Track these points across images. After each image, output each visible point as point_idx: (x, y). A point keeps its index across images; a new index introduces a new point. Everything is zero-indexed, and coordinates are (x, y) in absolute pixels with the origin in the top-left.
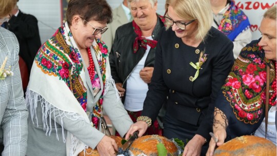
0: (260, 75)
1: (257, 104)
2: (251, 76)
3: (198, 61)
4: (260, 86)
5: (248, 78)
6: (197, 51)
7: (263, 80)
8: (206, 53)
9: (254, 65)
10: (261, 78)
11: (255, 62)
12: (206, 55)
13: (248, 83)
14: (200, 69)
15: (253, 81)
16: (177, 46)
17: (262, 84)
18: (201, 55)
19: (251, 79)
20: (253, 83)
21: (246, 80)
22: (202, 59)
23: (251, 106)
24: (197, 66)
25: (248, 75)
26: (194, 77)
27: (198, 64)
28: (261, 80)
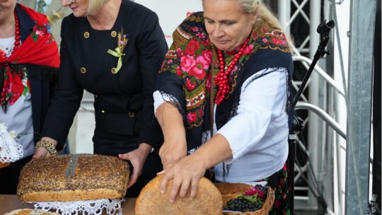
0: (203, 56)
1: (201, 96)
2: (192, 57)
3: (117, 46)
4: (203, 70)
5: (187, 61)
6: (114, 34)
7: (208, 61)
8: (124, 34)
9: (196, 40)
10: (205, 59)
11: (198, 37)
12: (125, 36)
13: (187, 68)
14: (122, 56)
15: (194, 64)
16: (87, 35)
17: (206, 67)
18: (120, 37)
19: (192, 62)
20: (194, 67)
21: (186, 64)
22: (122, 42)
23: (195, 99)
24: (117, 53)
25: (188, 56)
26: (116, 67)
27: (118, 49)
28: (205, 62)
